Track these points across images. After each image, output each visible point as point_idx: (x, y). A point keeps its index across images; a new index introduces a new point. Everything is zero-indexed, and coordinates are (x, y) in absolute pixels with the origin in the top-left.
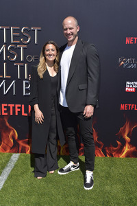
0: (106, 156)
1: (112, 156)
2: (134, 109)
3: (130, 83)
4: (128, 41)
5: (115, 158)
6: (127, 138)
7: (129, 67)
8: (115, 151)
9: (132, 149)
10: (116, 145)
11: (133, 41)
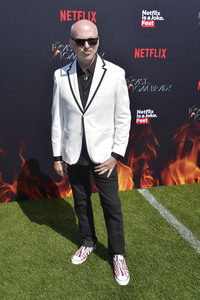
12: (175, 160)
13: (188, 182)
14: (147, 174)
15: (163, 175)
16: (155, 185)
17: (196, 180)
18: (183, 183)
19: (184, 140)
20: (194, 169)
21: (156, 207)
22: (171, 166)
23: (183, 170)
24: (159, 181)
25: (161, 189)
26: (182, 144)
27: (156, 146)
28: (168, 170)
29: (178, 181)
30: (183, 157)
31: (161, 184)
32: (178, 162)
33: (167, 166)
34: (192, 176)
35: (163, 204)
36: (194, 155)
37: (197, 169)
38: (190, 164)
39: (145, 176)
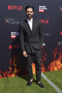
0: (4, 77)
1: (8, 77)
2: (17, 47)
3: (14, 33)
4: (10, 8)
5: (9, 77)
6: (15, 65)
7: (12, 23)
8: (8, 73)
9: (18, 71)
10: (9, 70)
11: (13, 8)
12: (53, 61)
13: (58, 69)
14: (43, 67)
15: (49, 67)
16: (46, 71)
17: (61, 69)
18: (56, 70)
19: (56, 54)
20: (60, 65)
21: (46, 80)
22: (52, 64)
23: (56, 65)
24: (47, 69)
25: (48, 73)
26: (55, 55)
27: (46, 56)
28: (51, 65)
29: (54, 69)
30: (56, 60)
31: (48, 71)
32: (54, 62)
33: (50, 64)
34: (59, 67)
35: (49, 78)
36: (60, 59)
37: (61, 65)
38: (58, 63)
39: (42, 68)
